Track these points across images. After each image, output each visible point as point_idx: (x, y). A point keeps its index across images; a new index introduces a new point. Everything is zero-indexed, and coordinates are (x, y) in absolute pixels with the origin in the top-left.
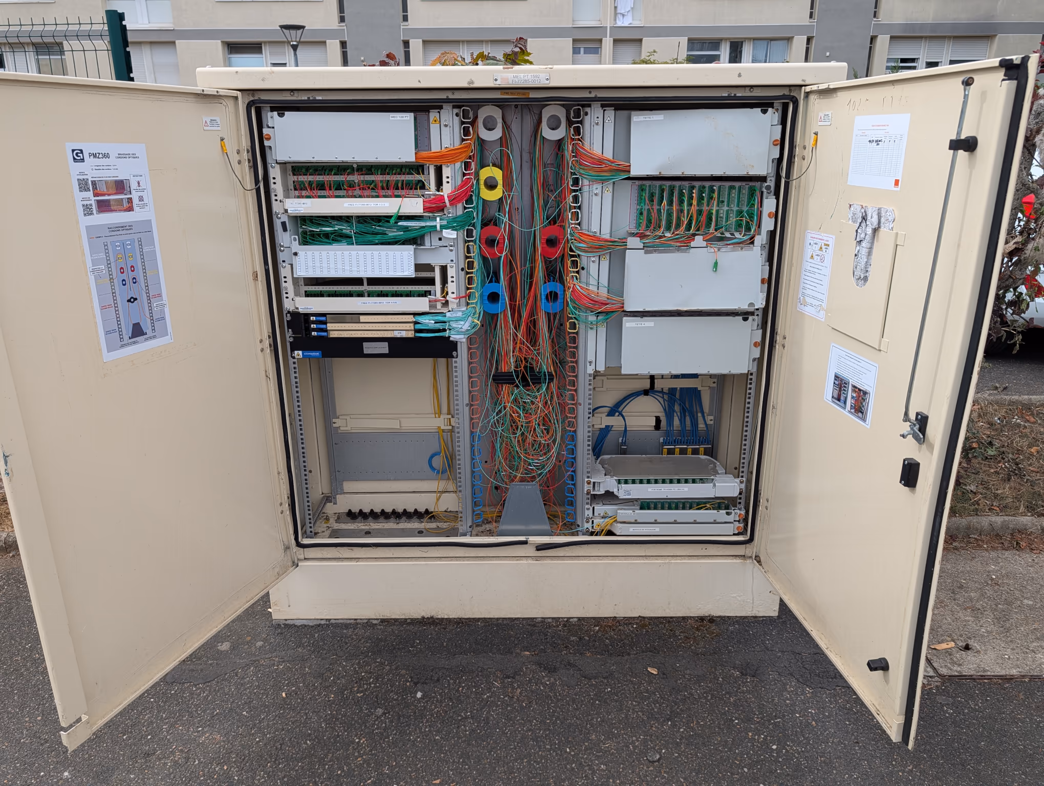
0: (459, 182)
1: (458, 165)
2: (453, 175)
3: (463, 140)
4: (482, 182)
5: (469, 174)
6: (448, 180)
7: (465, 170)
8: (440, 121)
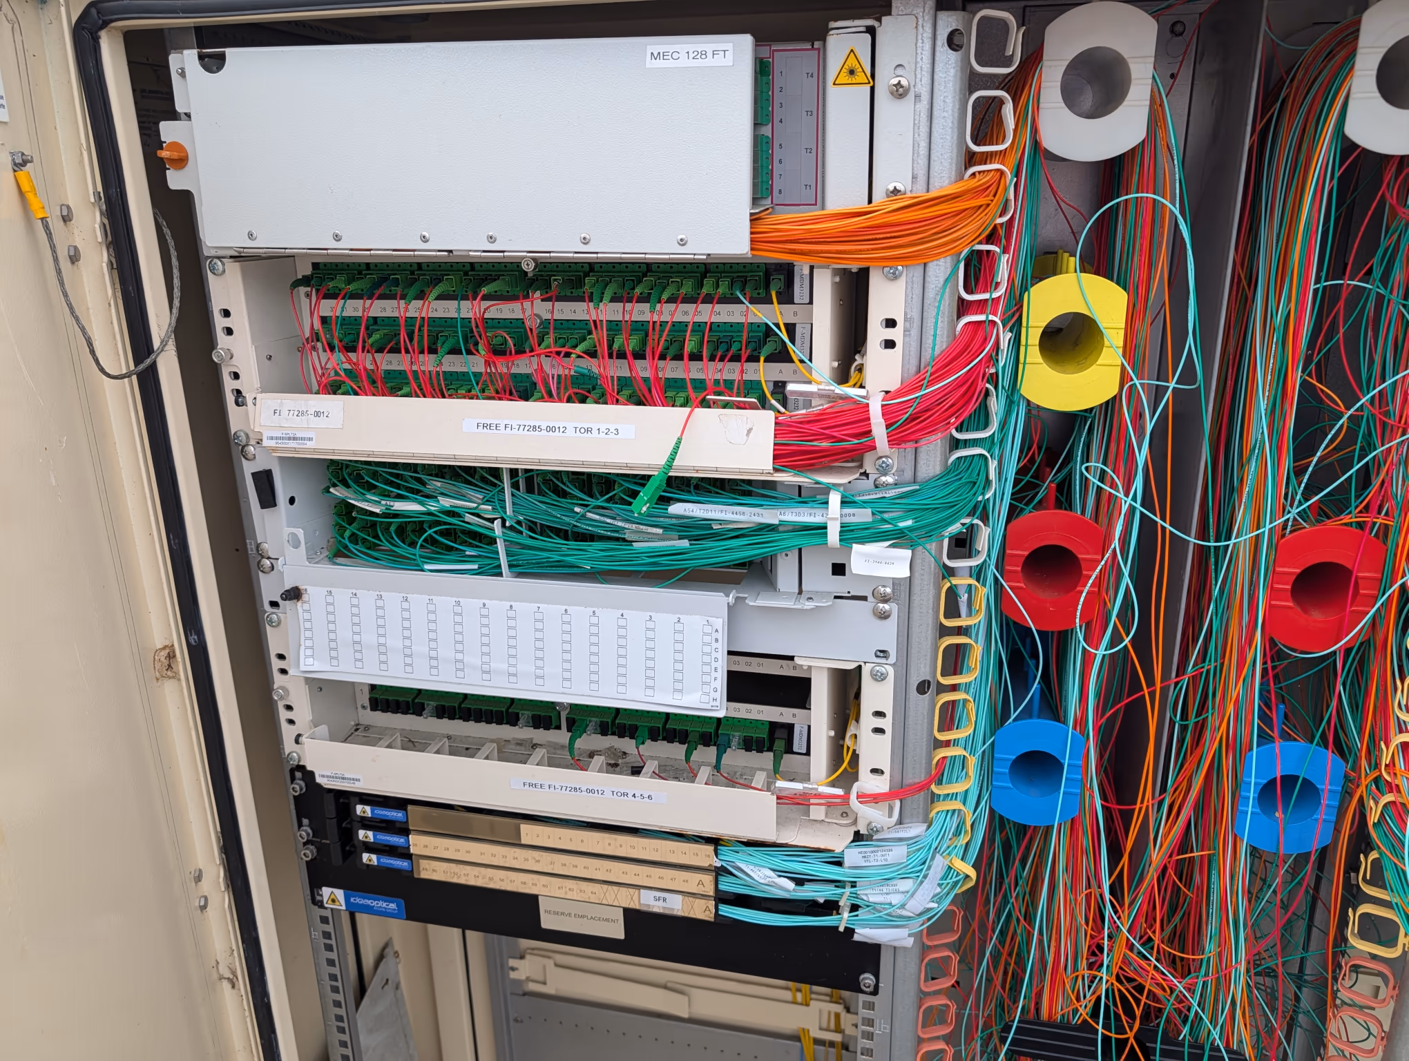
0: (939, 342)
1: (940, 269)
2: (916, 315)
3: (971, 159)
4: (1032, 336)
5: (980, 306)
6: (890, 334)
7: (968, 289)
8: (873, 76)
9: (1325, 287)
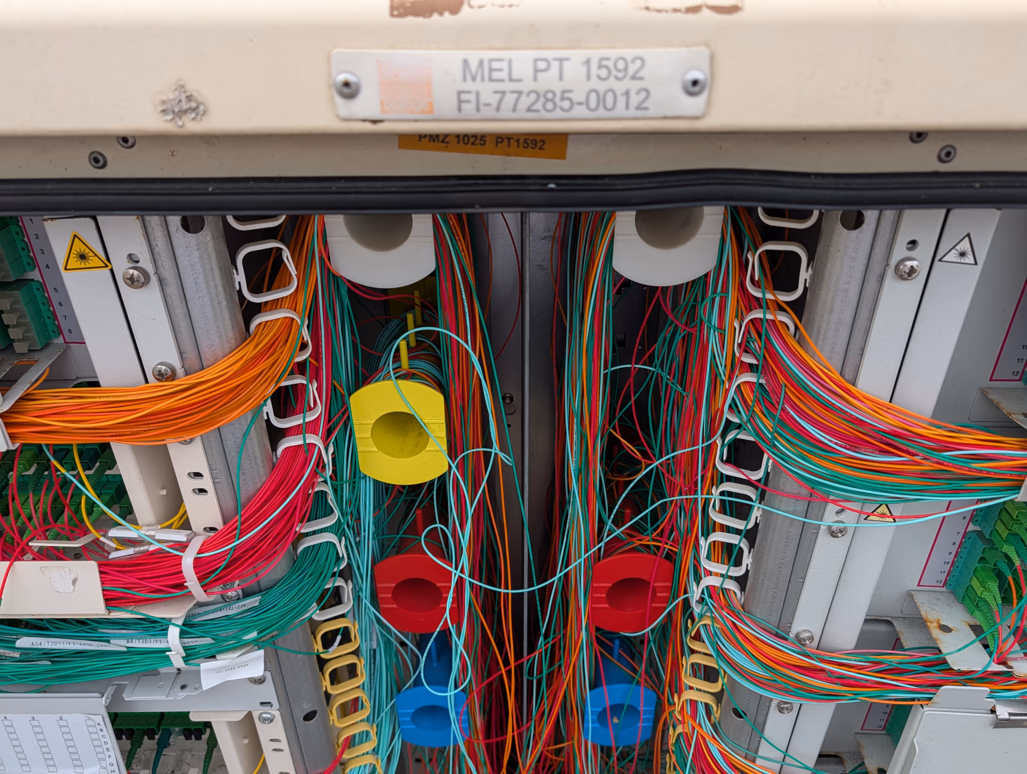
2: (221, 466)
3: (251, 311)
5: (295, 431)
6: (199, 483)
8: (108, 260)
9: (612, 372)
